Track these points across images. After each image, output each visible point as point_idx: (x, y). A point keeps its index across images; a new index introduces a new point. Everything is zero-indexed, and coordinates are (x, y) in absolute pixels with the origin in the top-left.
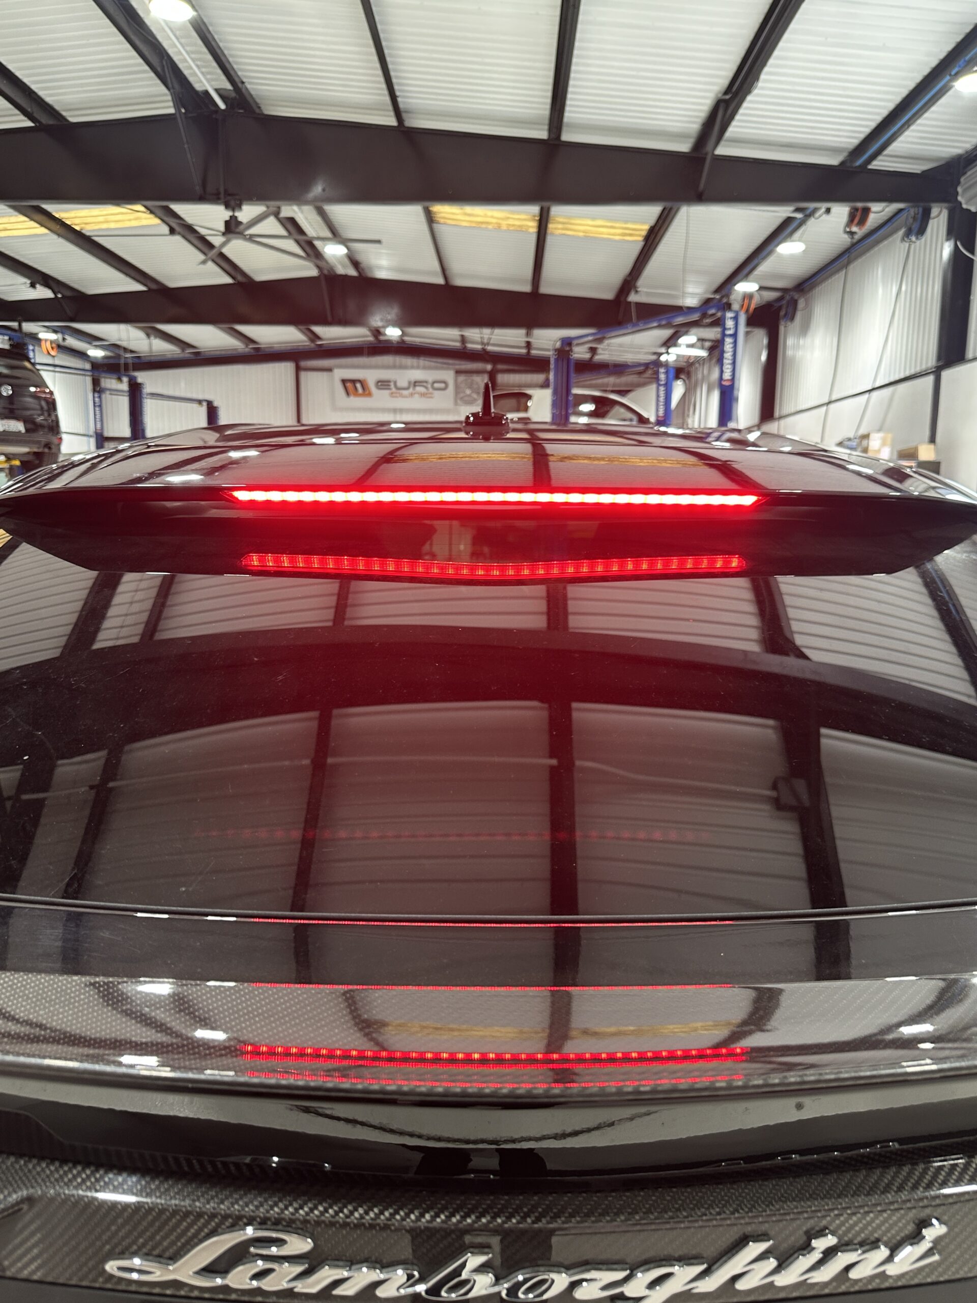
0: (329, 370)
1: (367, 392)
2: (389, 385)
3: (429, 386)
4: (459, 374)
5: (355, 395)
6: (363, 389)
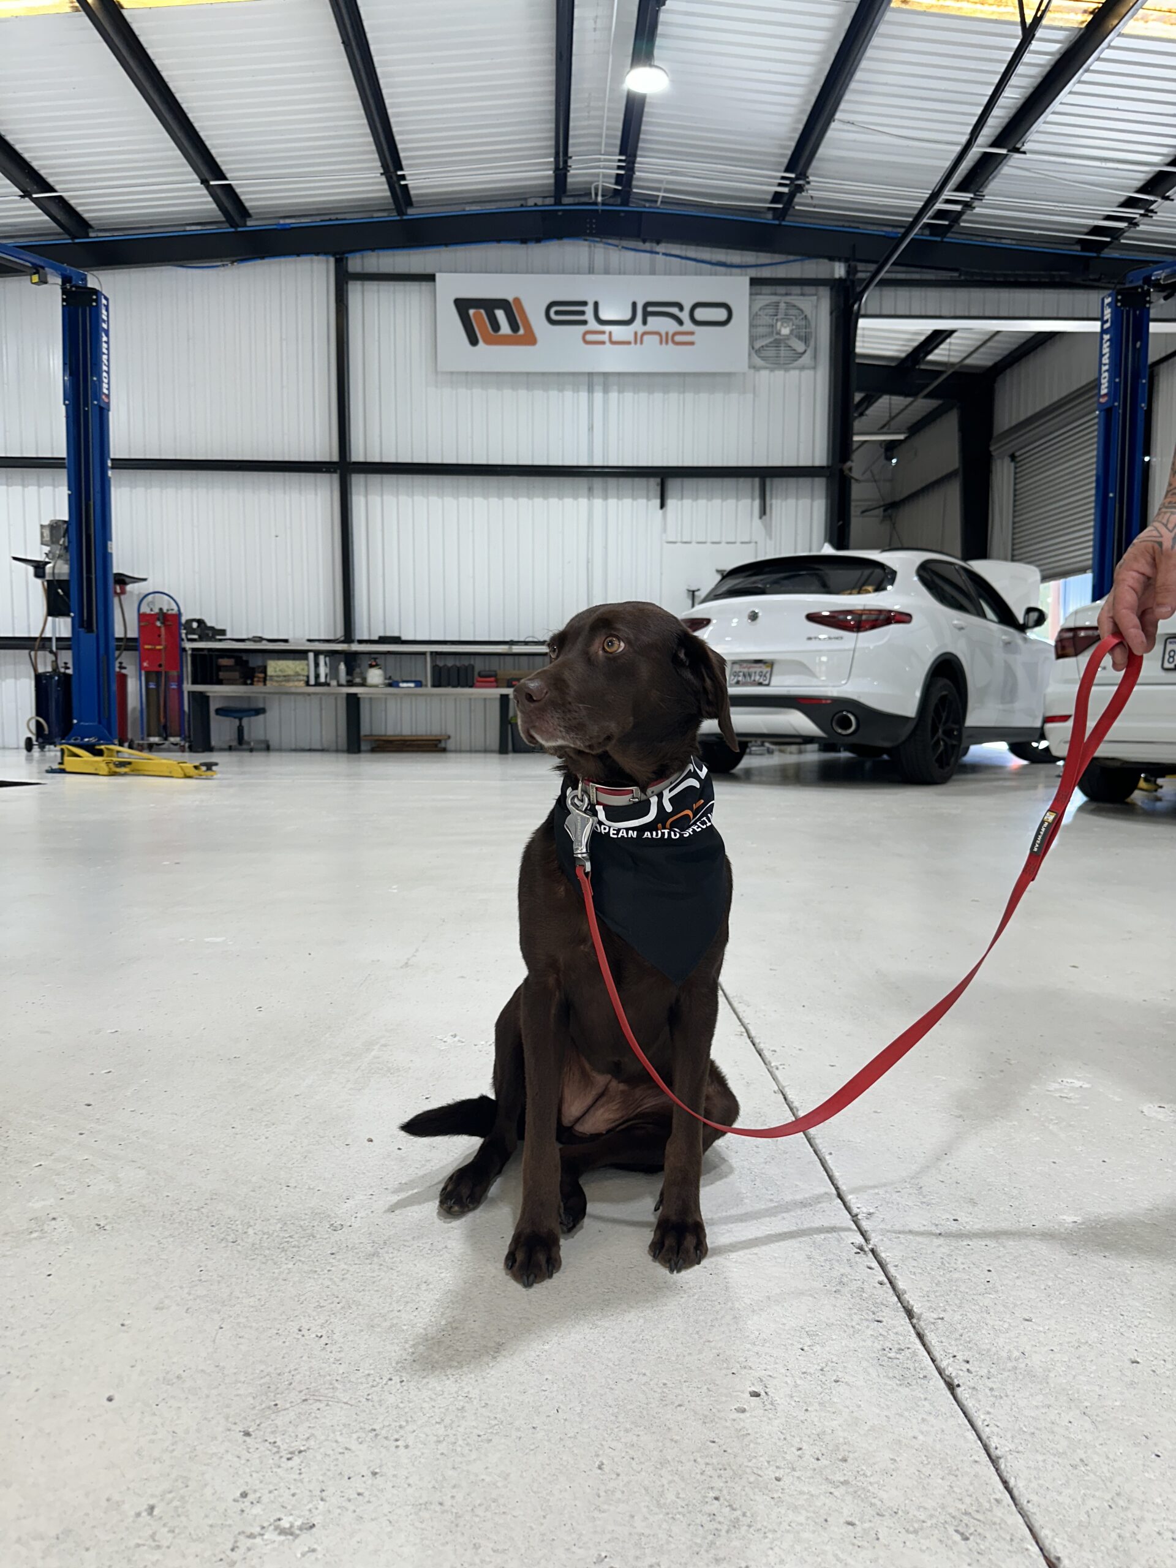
0: (426, 278)
1: (522, 331)
2: (580, 314)
4: (757, 288)
5: (488, 342)
6: (514, 327)
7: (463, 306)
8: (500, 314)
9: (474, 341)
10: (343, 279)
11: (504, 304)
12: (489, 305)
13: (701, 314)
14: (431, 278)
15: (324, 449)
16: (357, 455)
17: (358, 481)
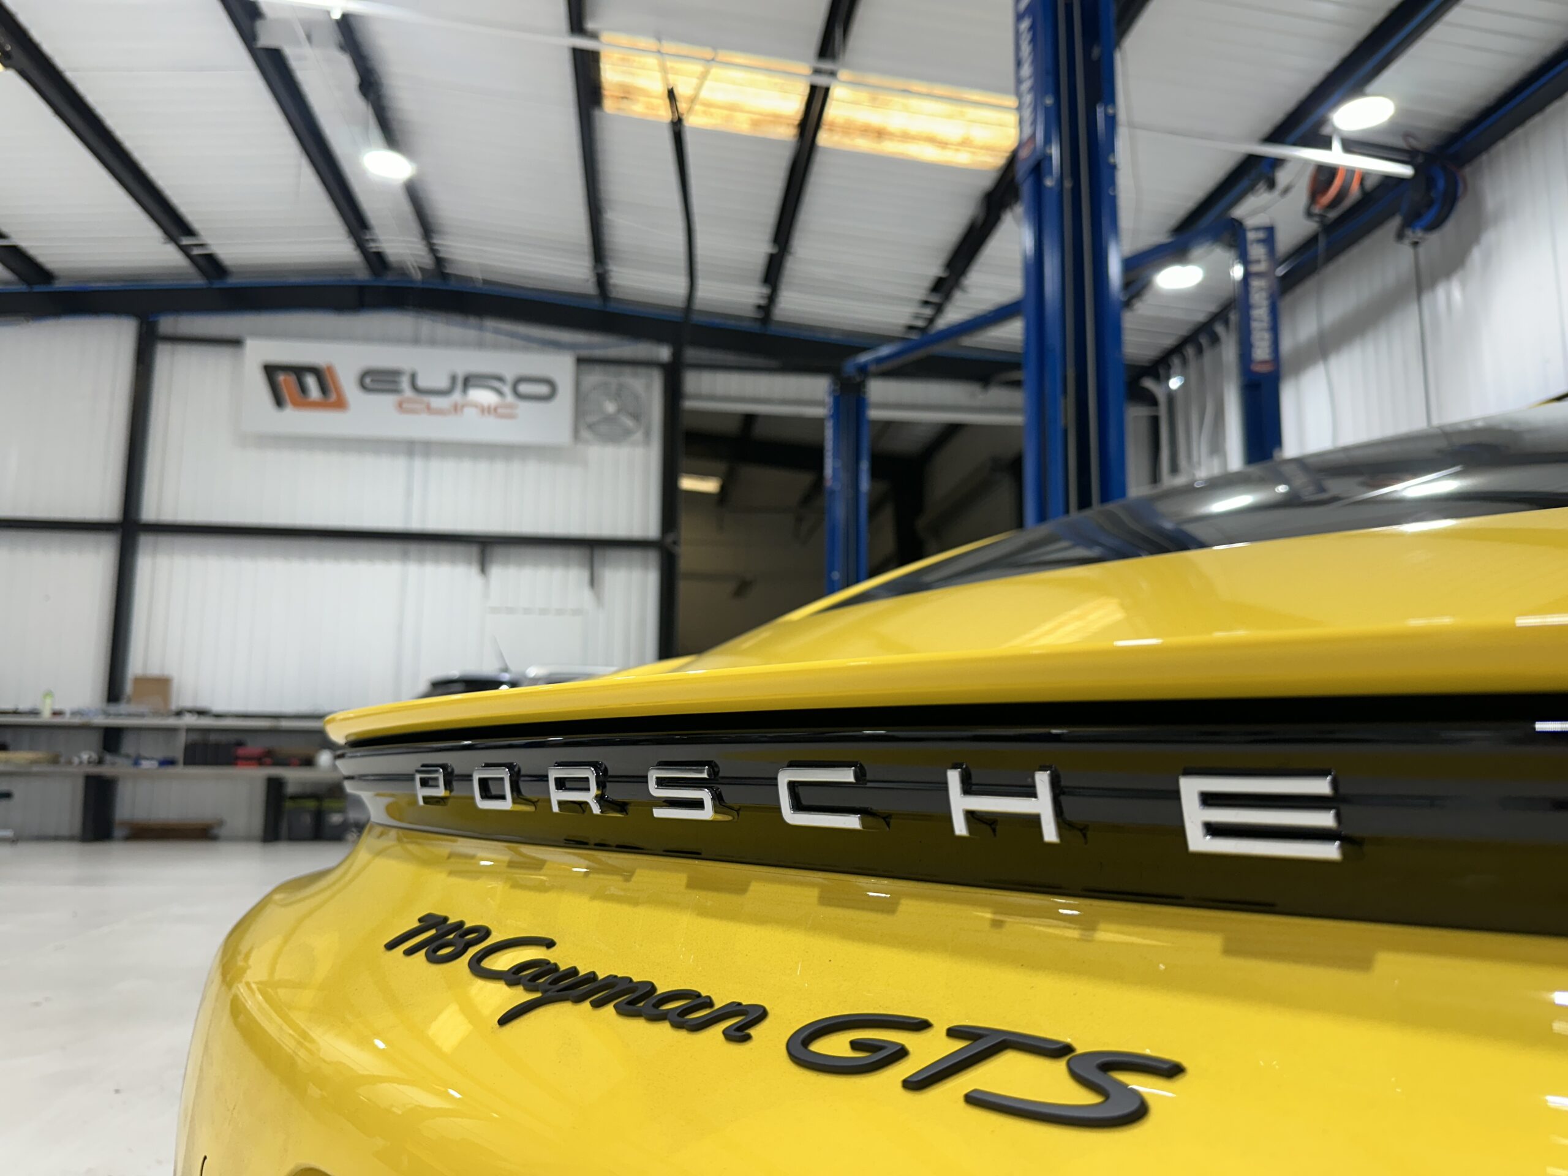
0: (235, 342)
1: (333, 397)
2: (395, 382)
3: (507, 389)
4: (585, 367)
5: (297, 404)
7: (271, 371)
8: (311, 381)
9: (279, 404)
10: (147, 340)
11: (315, 371)
12: (299, 371)
13: (524, 388)
14: (240, 344)
15: (108, 509)
16: (149, 515)
17: (145, 543)
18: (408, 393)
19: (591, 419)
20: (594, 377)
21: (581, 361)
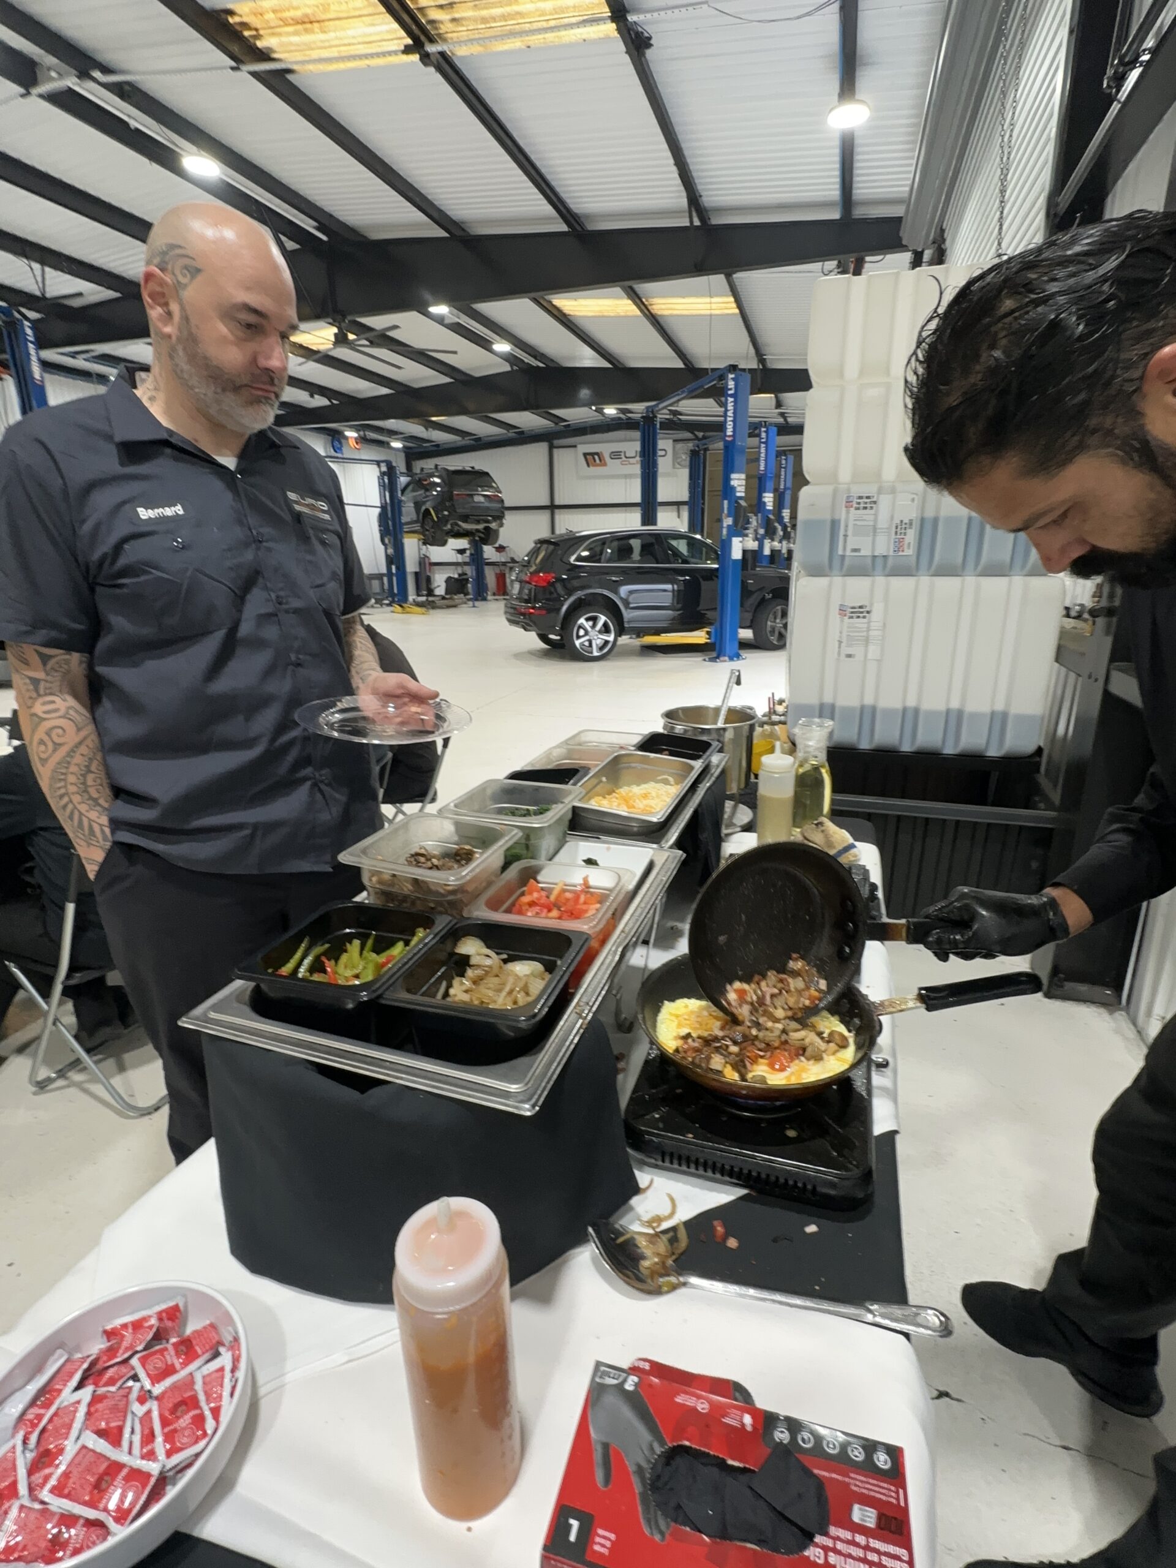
2: (620, 456)
5: (594, 466)
6: (600, 460)
7: (585, 455)
8: (596, 457)
9: (588, 465)
10: (551, 448)
11: (597, 454)
12: (593, 454)
14: (575, 446)
15: (546, 502)
16: (557, 502)
17: (557, 511)
18: (624, 459)
19: (679, 460)
20: (679, 445)
21: (675, 441)
